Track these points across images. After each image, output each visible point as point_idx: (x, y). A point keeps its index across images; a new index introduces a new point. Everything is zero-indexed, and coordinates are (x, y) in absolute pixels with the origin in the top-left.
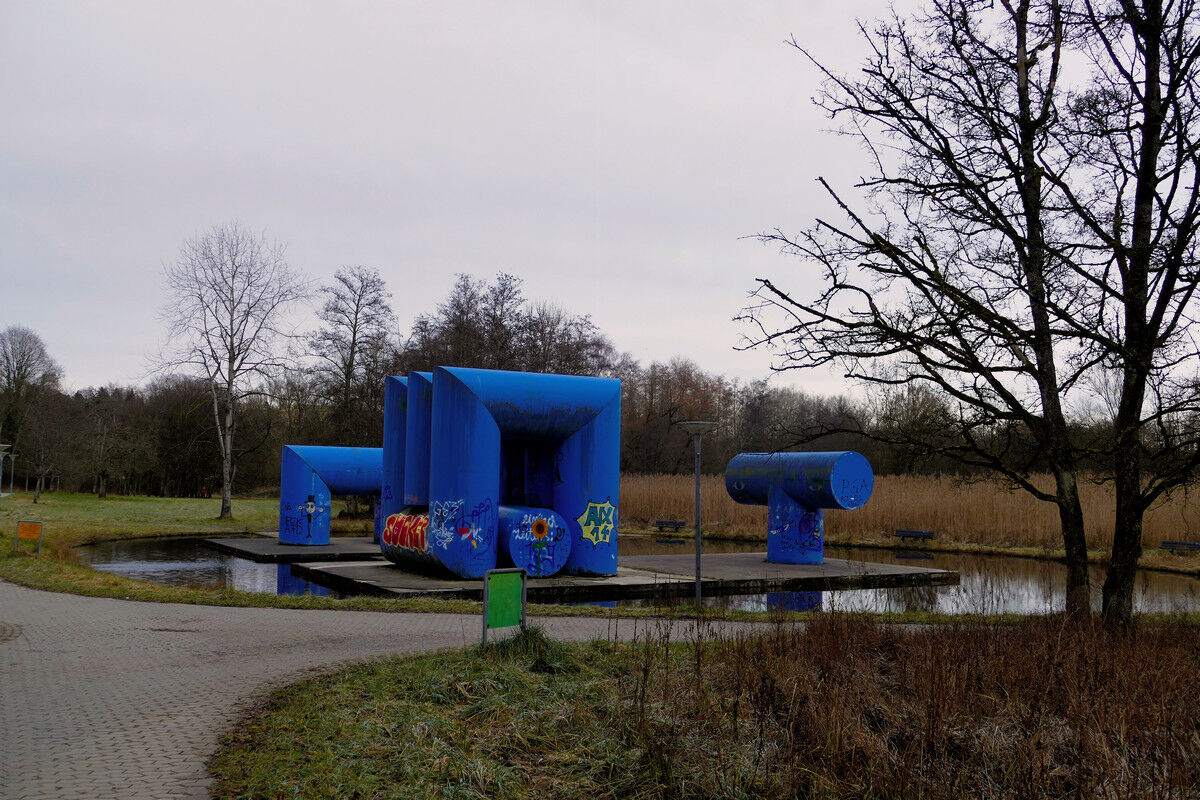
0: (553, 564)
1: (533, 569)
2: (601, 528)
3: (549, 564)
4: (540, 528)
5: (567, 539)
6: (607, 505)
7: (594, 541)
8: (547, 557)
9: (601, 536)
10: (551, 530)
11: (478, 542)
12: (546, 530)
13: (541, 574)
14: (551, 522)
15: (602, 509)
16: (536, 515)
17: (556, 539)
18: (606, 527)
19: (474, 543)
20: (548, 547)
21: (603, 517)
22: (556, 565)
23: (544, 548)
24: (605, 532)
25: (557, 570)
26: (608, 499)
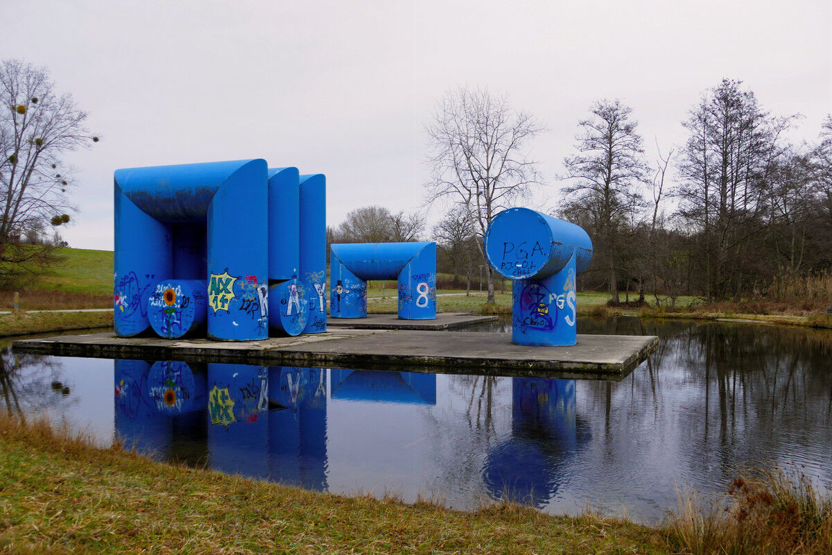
0: (180, 328)
1: (165, 331)
2: (220, 297)
3: (177, 327)
4: (170, 296)
5: (192, 306)
6: (225, 276)
7: (214, 308)
8: (175, 321)
9: (220, 304)
10: (178, 298)
11: (124, 307)
12: (174, 298)
13: (172, 336)
14: (178, 292)
15: (220, 280)
16: (166, 285)
17: (182, 306)
18: (224, 296)
19: (122, 308)
20: (176, 313)
21: (221, 287)
22: (183, 329)
23: (173, 314)
24: (224, 301)
25: (184, 333)
26: (226, 270)
